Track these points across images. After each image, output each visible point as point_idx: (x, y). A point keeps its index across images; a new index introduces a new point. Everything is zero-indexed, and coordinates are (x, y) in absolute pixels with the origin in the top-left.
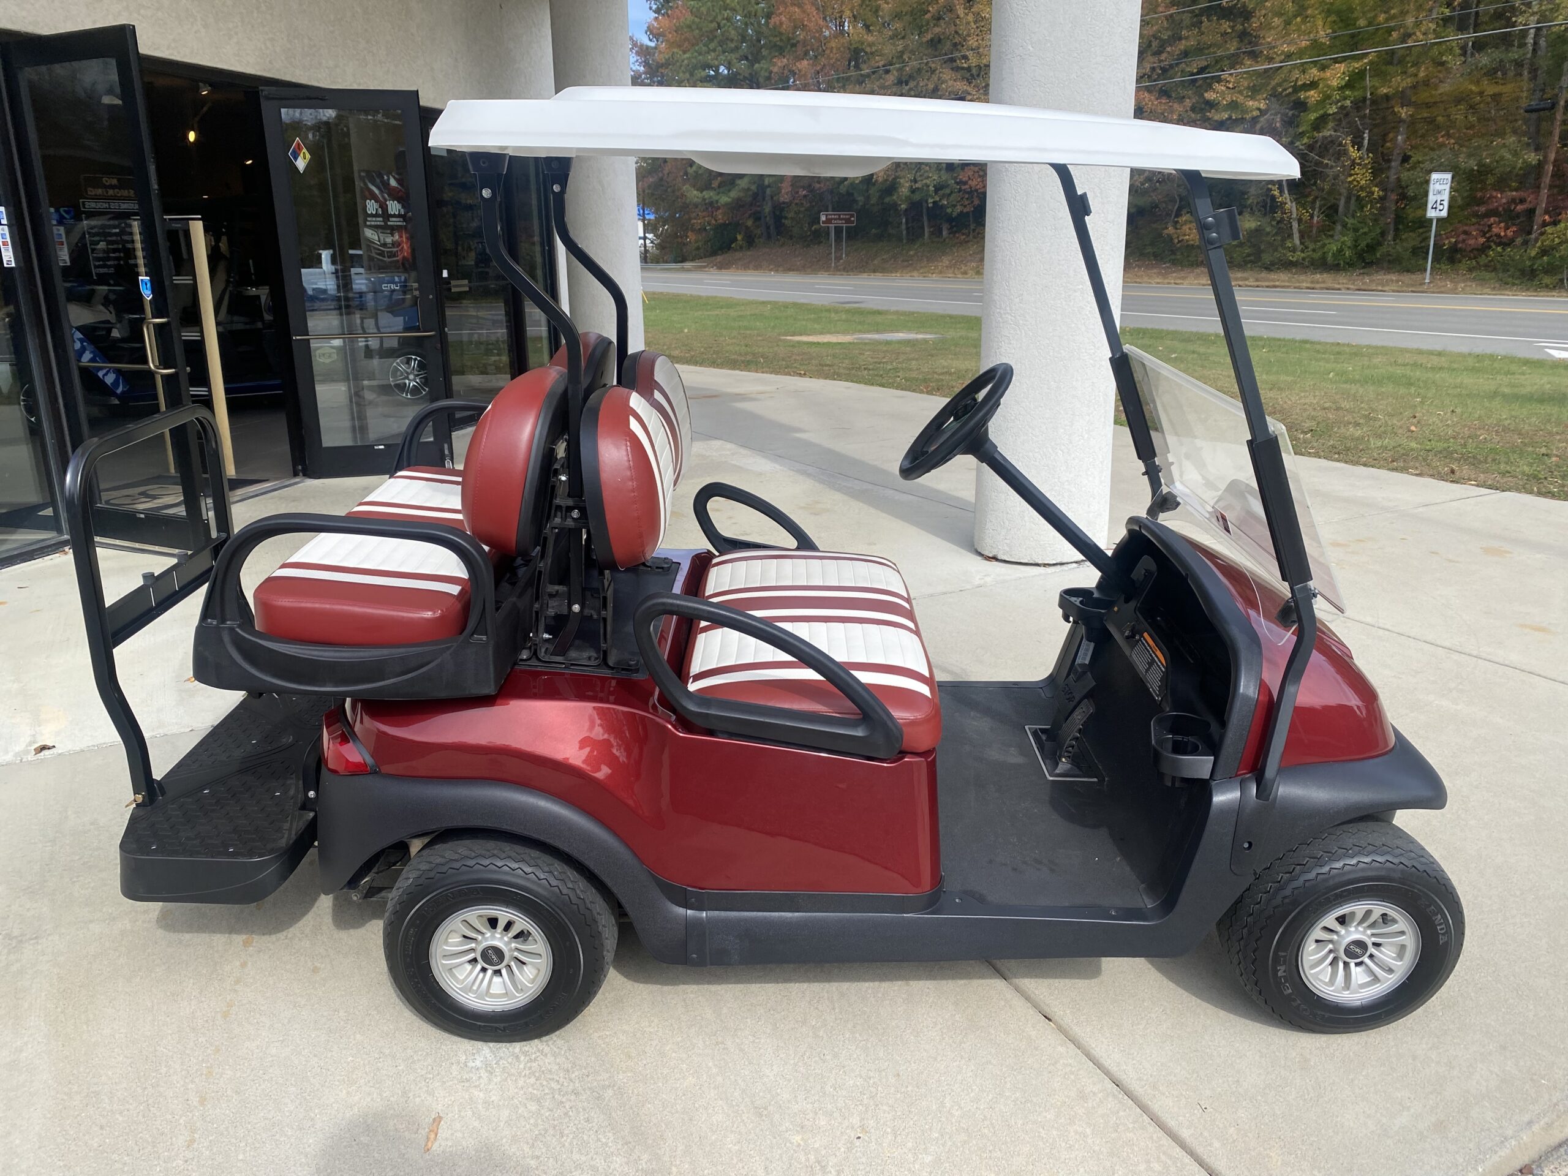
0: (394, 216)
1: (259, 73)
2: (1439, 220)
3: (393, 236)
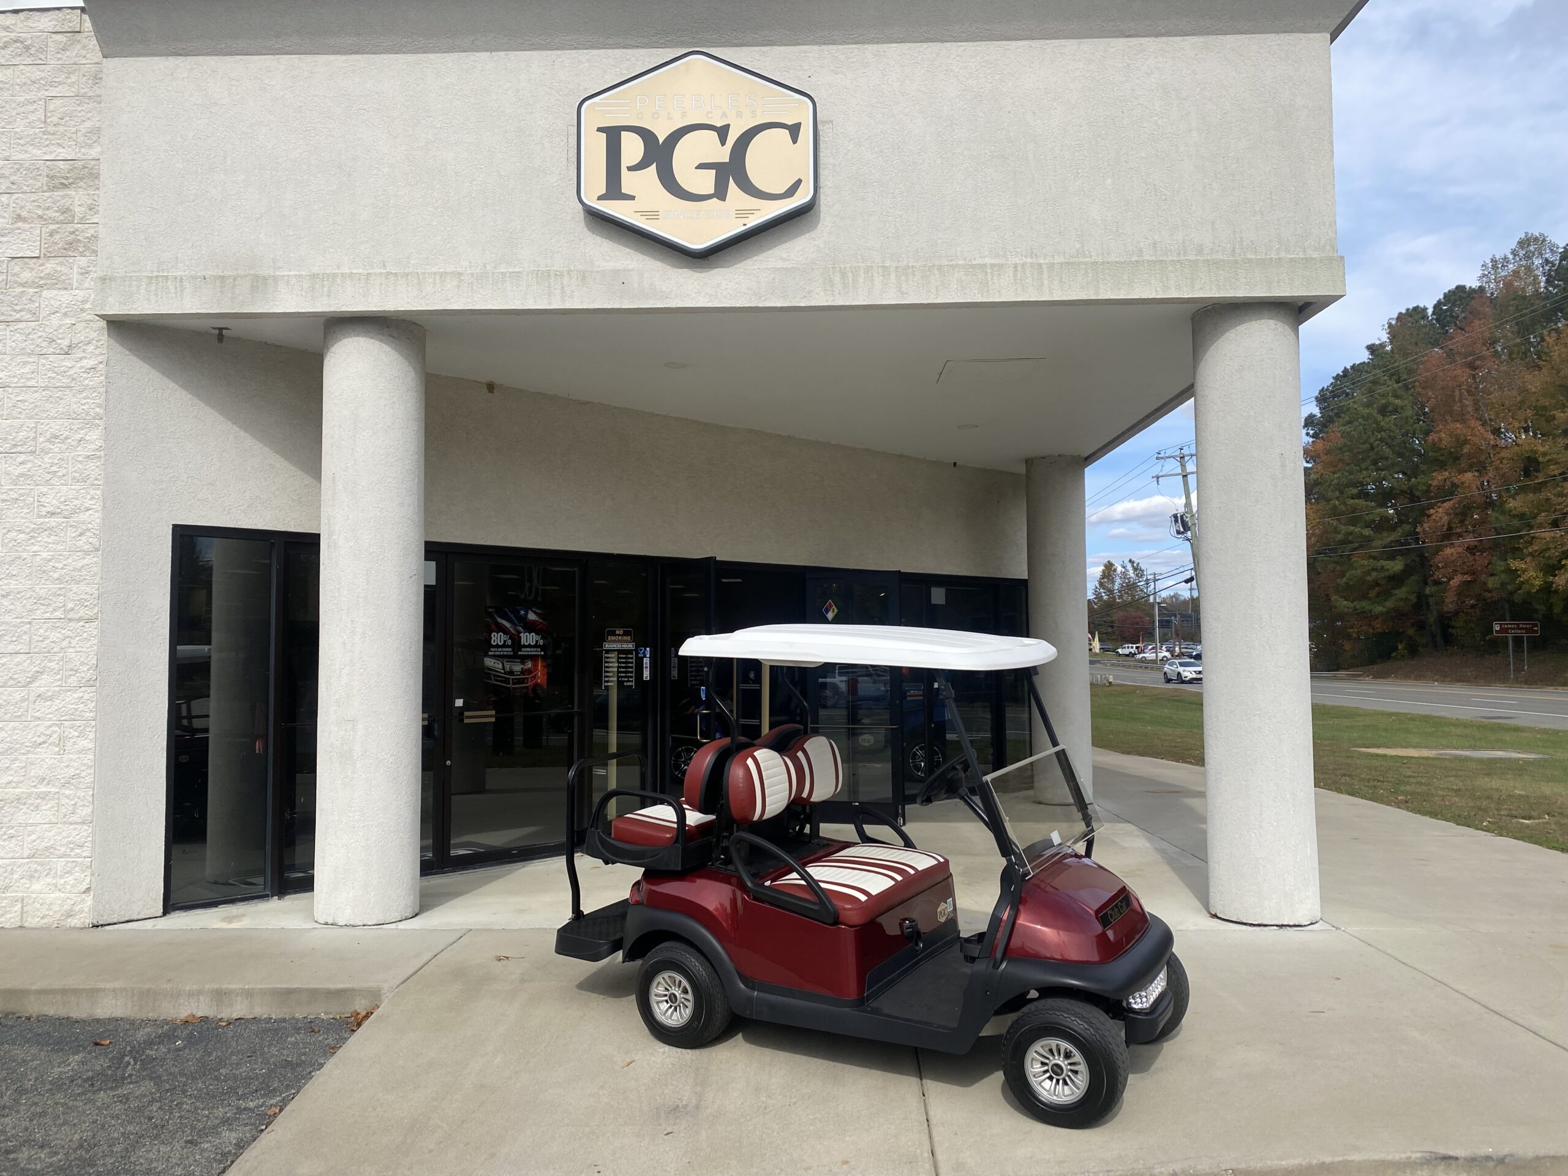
1: (807, 564)
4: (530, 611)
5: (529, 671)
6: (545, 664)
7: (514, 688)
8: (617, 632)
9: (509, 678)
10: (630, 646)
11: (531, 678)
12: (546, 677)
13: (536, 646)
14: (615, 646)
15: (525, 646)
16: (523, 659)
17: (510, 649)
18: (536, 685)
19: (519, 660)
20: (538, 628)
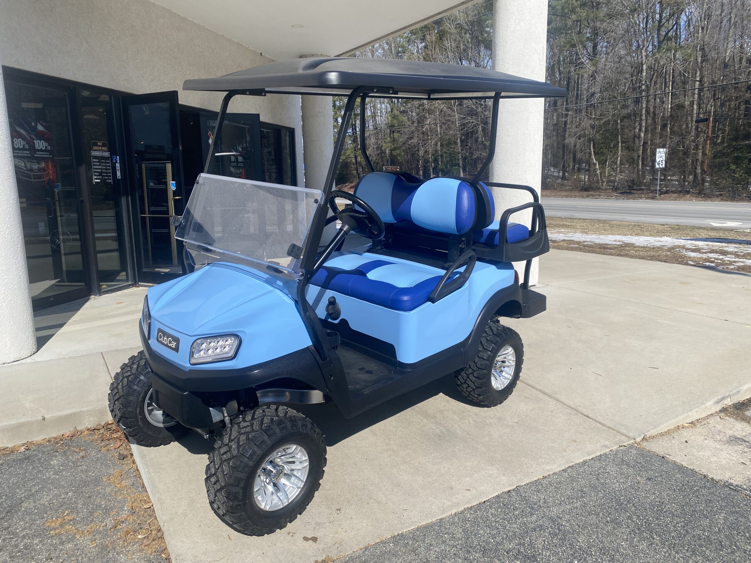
0: (240, 162)
1: (199, 107)
2: (662, 169)
3: (240, 170)
4: (38, 124)
5: (43, 170)
6: (53, 165)
7: (35, 182)
8: (99, 144)
9: (30, 175)
10: (107, 154)
11: (46, 175)
12: (55, 174)
13: (46, 150)
14: (97, 154)
15: (38, 150)
16: (39, 160)
17: (28, 152)
18: (50, 180)
19: (35, 161)
20: (46, 137)
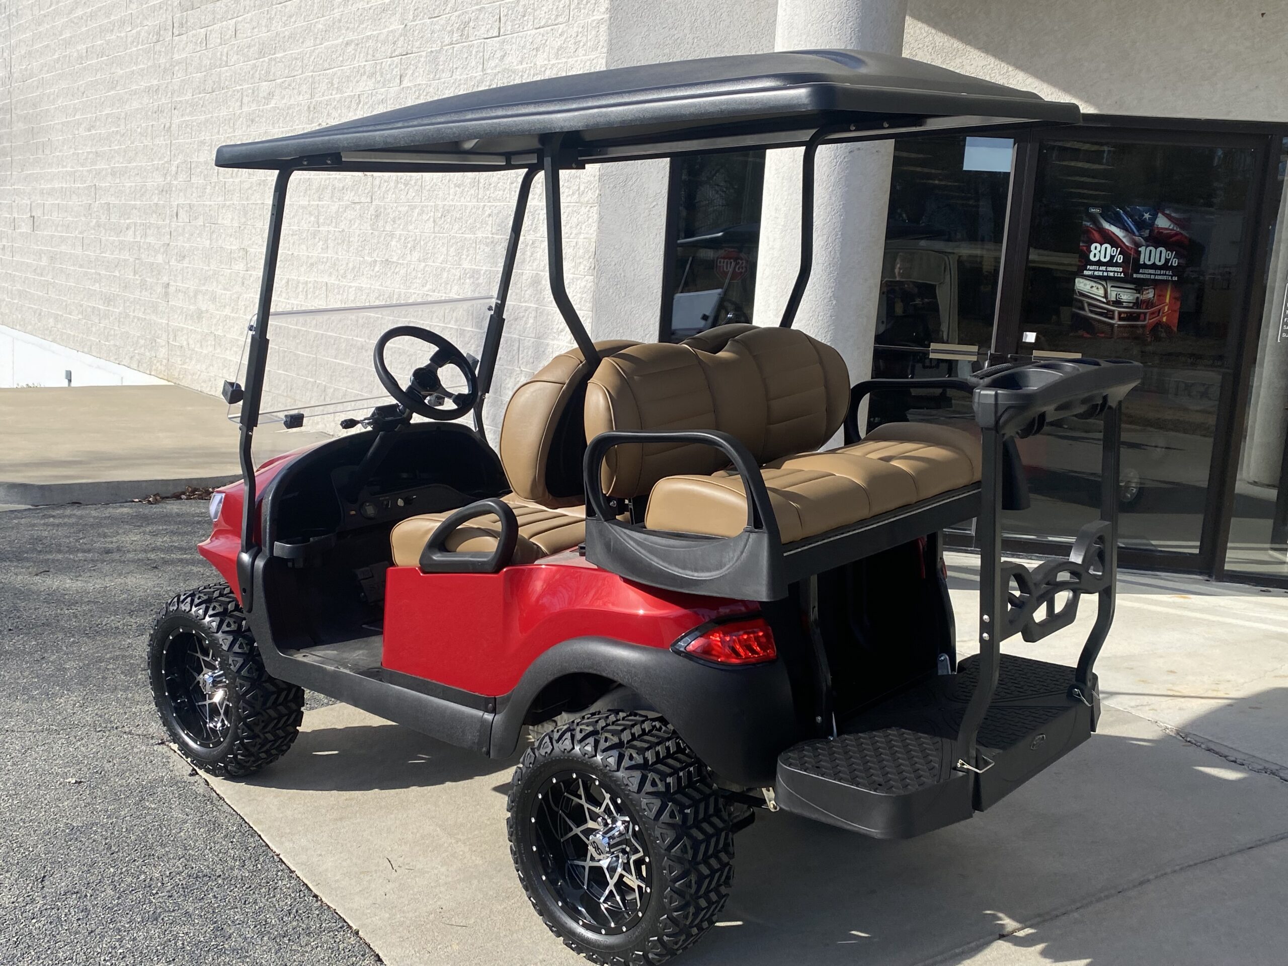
4: (1160, 215)
5: (1149, 304)
6: (1177, 295)
7: (1119, 326)
9: (1113, 311)
11: (1153, 313)
12: (1177, 315)
13: (1165, 266)
15: (1145, 266)
16: (1142, 285)
17: (1121, 269)
18: (1159, 324)
19: (1133, 287)
20: (1174, 239)
